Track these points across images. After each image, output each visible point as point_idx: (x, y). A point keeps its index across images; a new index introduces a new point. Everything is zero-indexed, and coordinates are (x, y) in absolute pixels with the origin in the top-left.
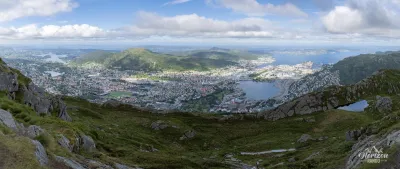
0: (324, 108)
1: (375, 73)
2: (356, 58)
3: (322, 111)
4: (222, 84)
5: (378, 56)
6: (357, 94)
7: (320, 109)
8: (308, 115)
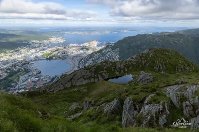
0: (96, 80)
1: (145, 52)
2: (134, 37)
3: (94, 83)
4: (15, 66)
5: (154, 36)
6: (124, 68)
7: (92, 80)
8: (82, 86)
